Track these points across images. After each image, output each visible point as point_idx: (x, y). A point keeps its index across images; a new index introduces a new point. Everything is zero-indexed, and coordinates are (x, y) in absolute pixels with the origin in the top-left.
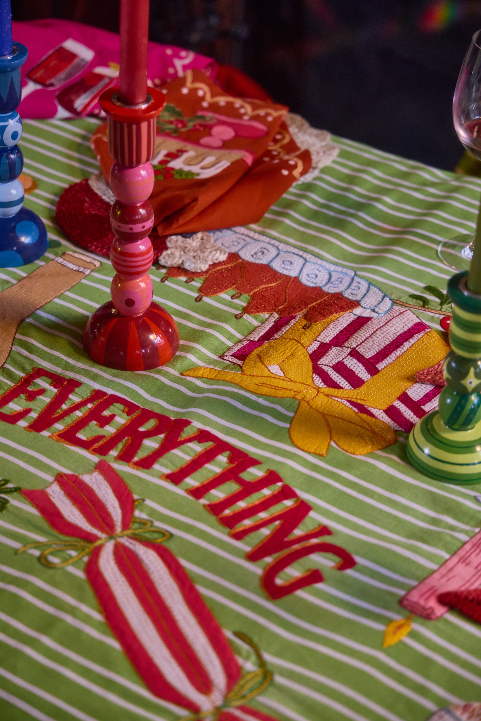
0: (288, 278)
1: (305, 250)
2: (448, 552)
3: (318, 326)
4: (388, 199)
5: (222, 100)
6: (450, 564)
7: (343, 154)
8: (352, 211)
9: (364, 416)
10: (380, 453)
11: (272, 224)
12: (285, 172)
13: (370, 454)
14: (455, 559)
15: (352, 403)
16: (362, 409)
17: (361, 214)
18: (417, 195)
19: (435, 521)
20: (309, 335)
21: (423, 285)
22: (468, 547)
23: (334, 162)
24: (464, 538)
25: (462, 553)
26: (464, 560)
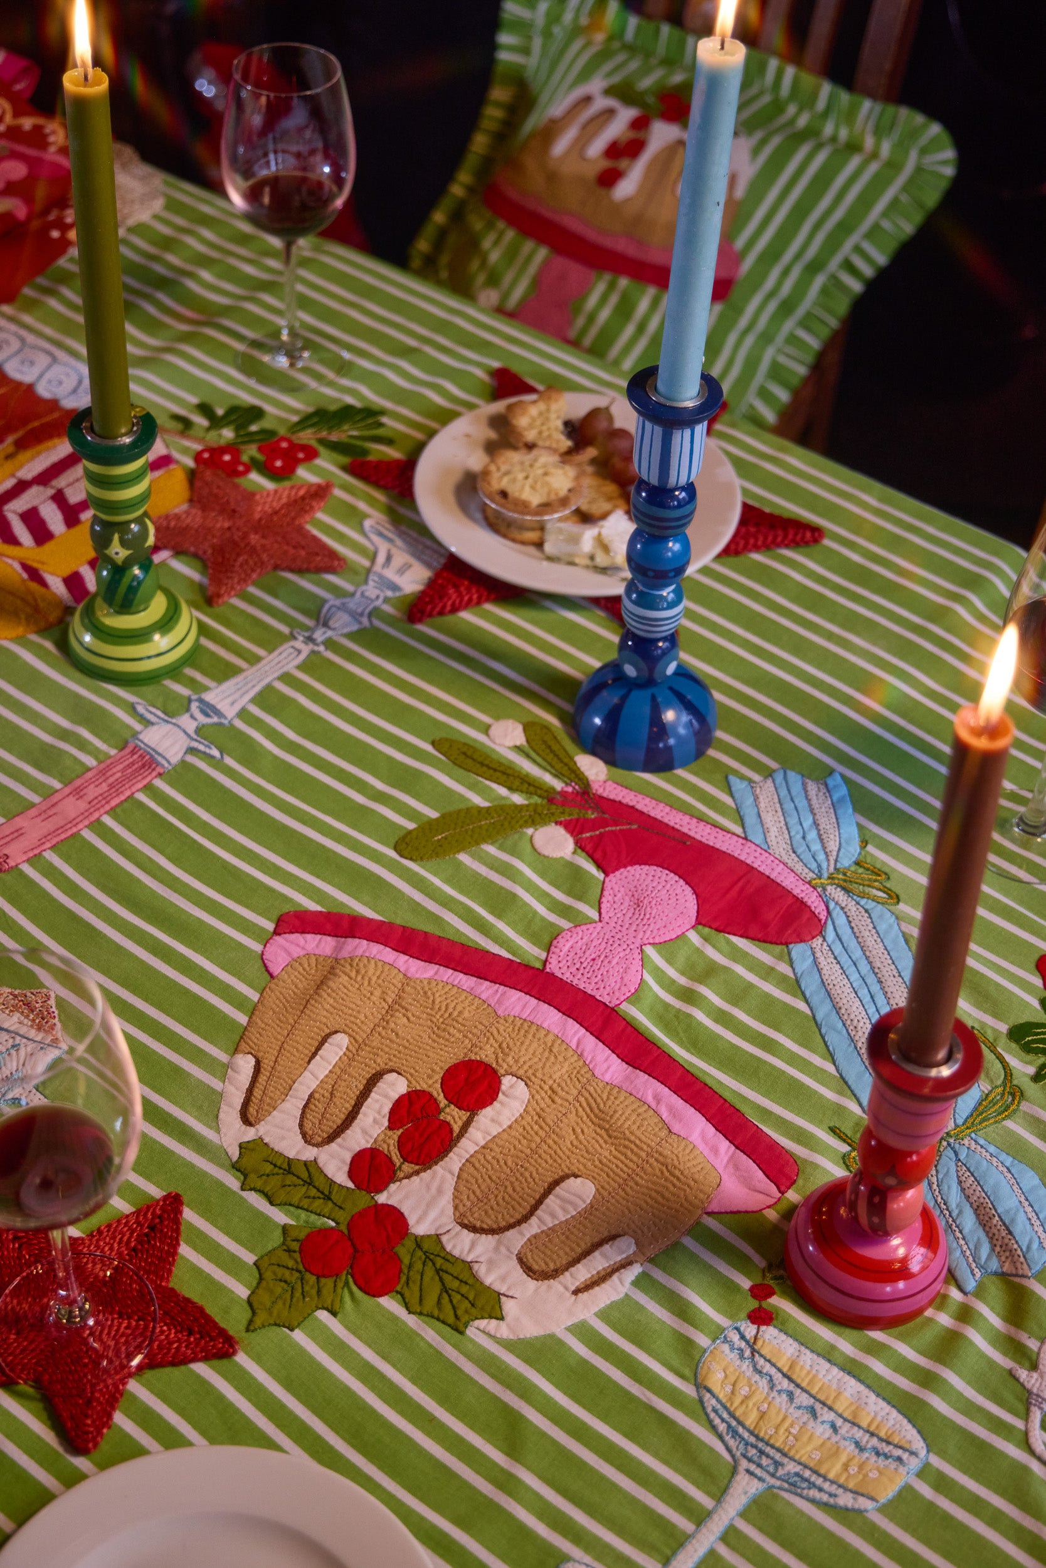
0: (19, 384)
1: (59, 345)
2: (61, 781)
3: (23, 456)
4: (206, 275)
5: (27, 123)
6: (58, 797)
7: (172, 205)
8: (148, 290)
9: (34, 586)
10: (34, 637)
11: (31, 305)
12: (55, 234)
13: (20, 641)
14: (67, 790)
15: (25, 567)
16: (34, 575)
17: (161, 296)
18: (249, 270)
19: (64, 735)
20: (9, 466)
21: (194, 400)
22: (90, 774)
23: (156, 217)
24: (90, 761)
25: (78, 782)
26: (78, 792)
